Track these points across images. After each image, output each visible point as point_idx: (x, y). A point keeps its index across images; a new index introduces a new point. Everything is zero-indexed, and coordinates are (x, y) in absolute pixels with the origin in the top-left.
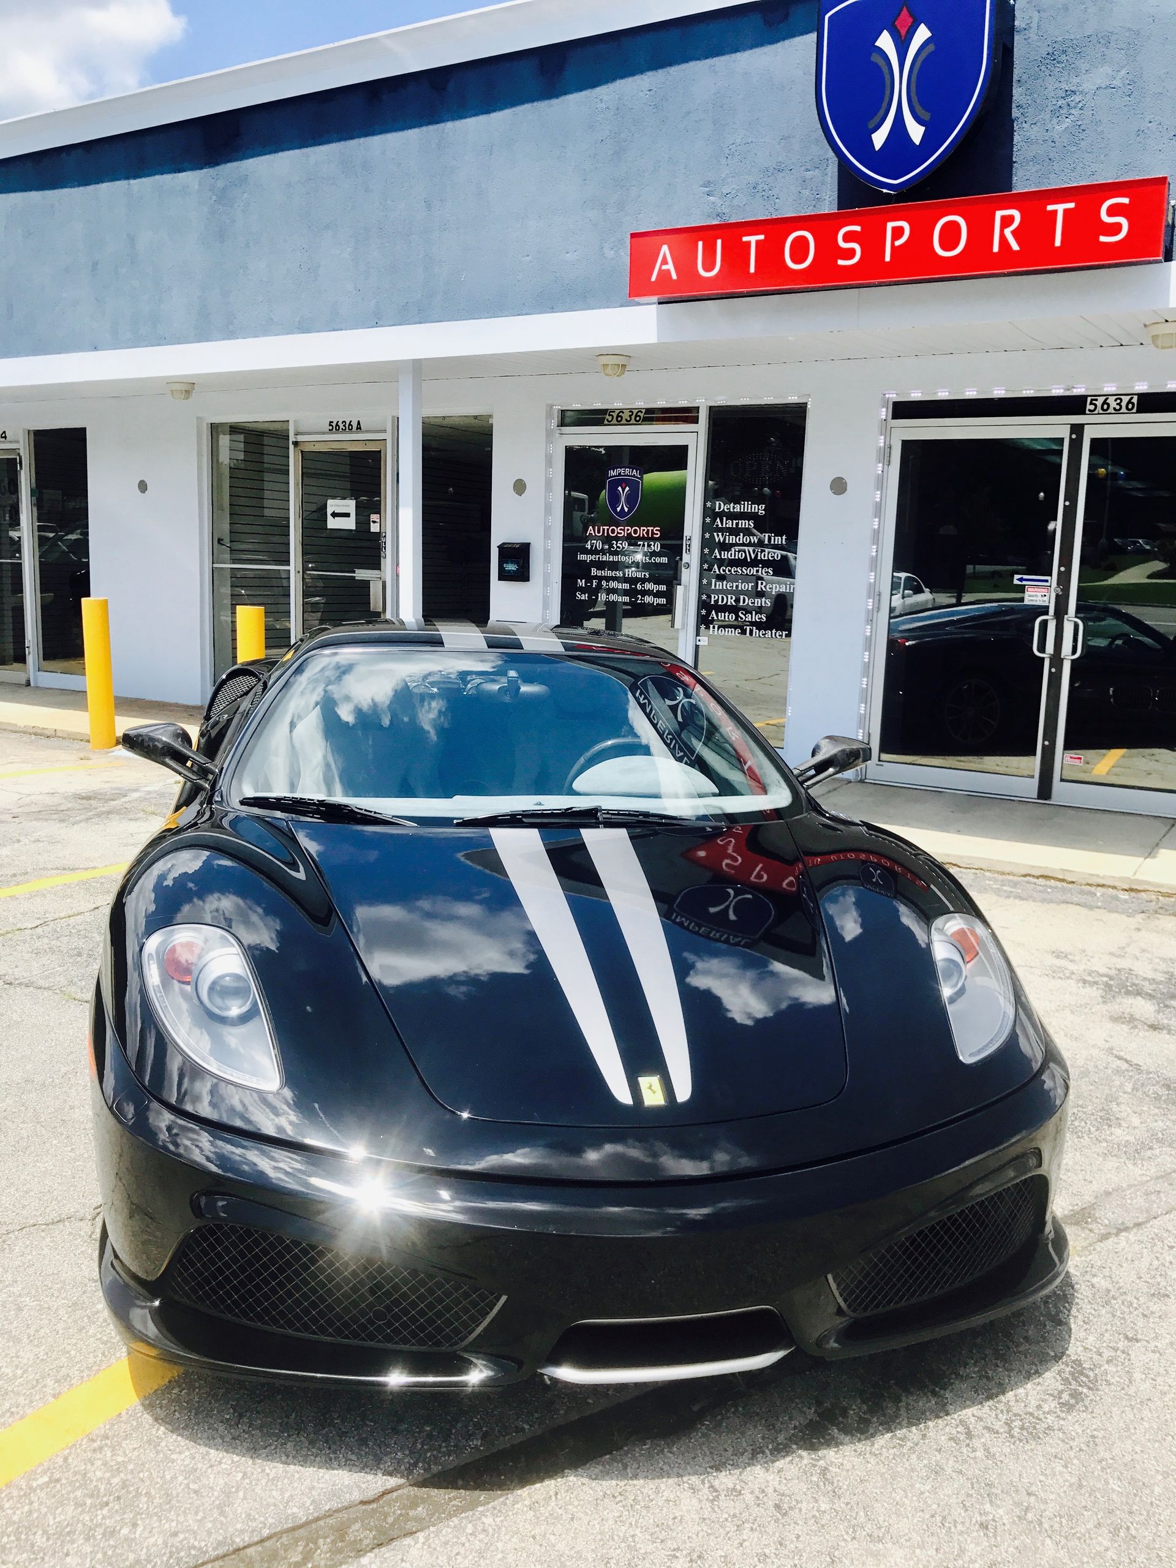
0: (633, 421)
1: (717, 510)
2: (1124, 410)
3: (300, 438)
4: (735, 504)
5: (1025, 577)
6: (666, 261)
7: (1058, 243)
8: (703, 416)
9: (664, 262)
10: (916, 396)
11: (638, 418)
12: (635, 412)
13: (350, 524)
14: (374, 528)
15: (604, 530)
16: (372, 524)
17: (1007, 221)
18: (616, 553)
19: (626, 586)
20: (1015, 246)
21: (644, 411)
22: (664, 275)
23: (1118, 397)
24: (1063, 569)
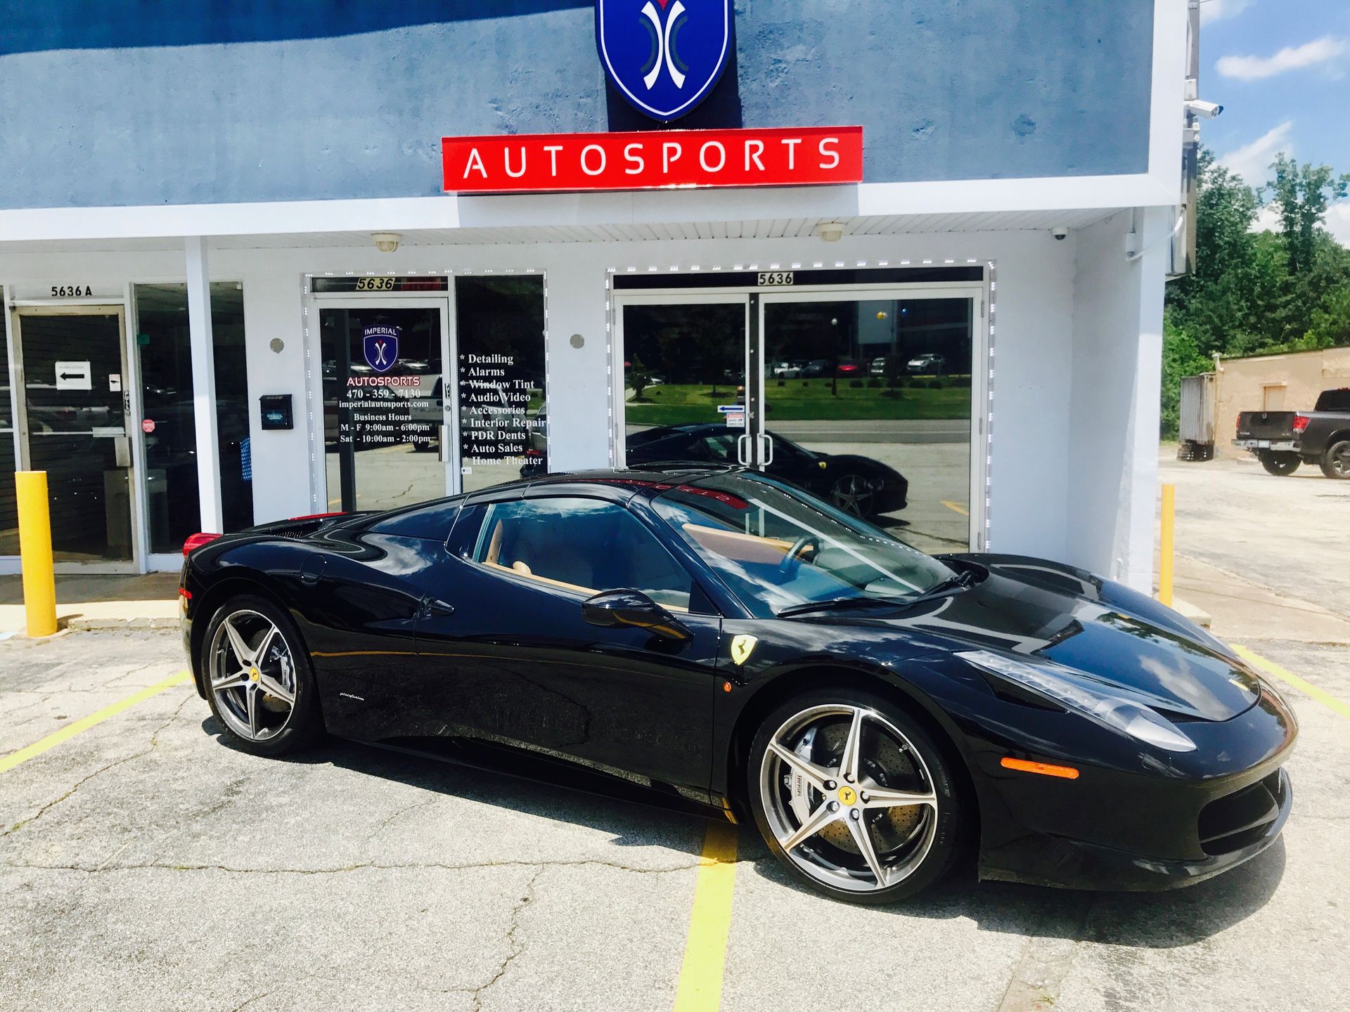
0: (384, 288)
1: (470, 361)
2: (784, 282)
3: (18, 303)
4: (486, 356)
5: (726, 407)
6: (476, 162)
7: (791, 166)
8: (451, 284)
9: (475, 162)
10: (632, 271)
11: (389, 286)
12: (385, 280)
13: (86, 384)
14: (114, 388)
15: (364, 380)
16: (111, 384)
17: (754, 149)
18: (377, 400)
19: (390, 428)
20: (761, 167)
21: (394, 279)
22: (476, 173)
23: (780, 273)
24: (753, 399)
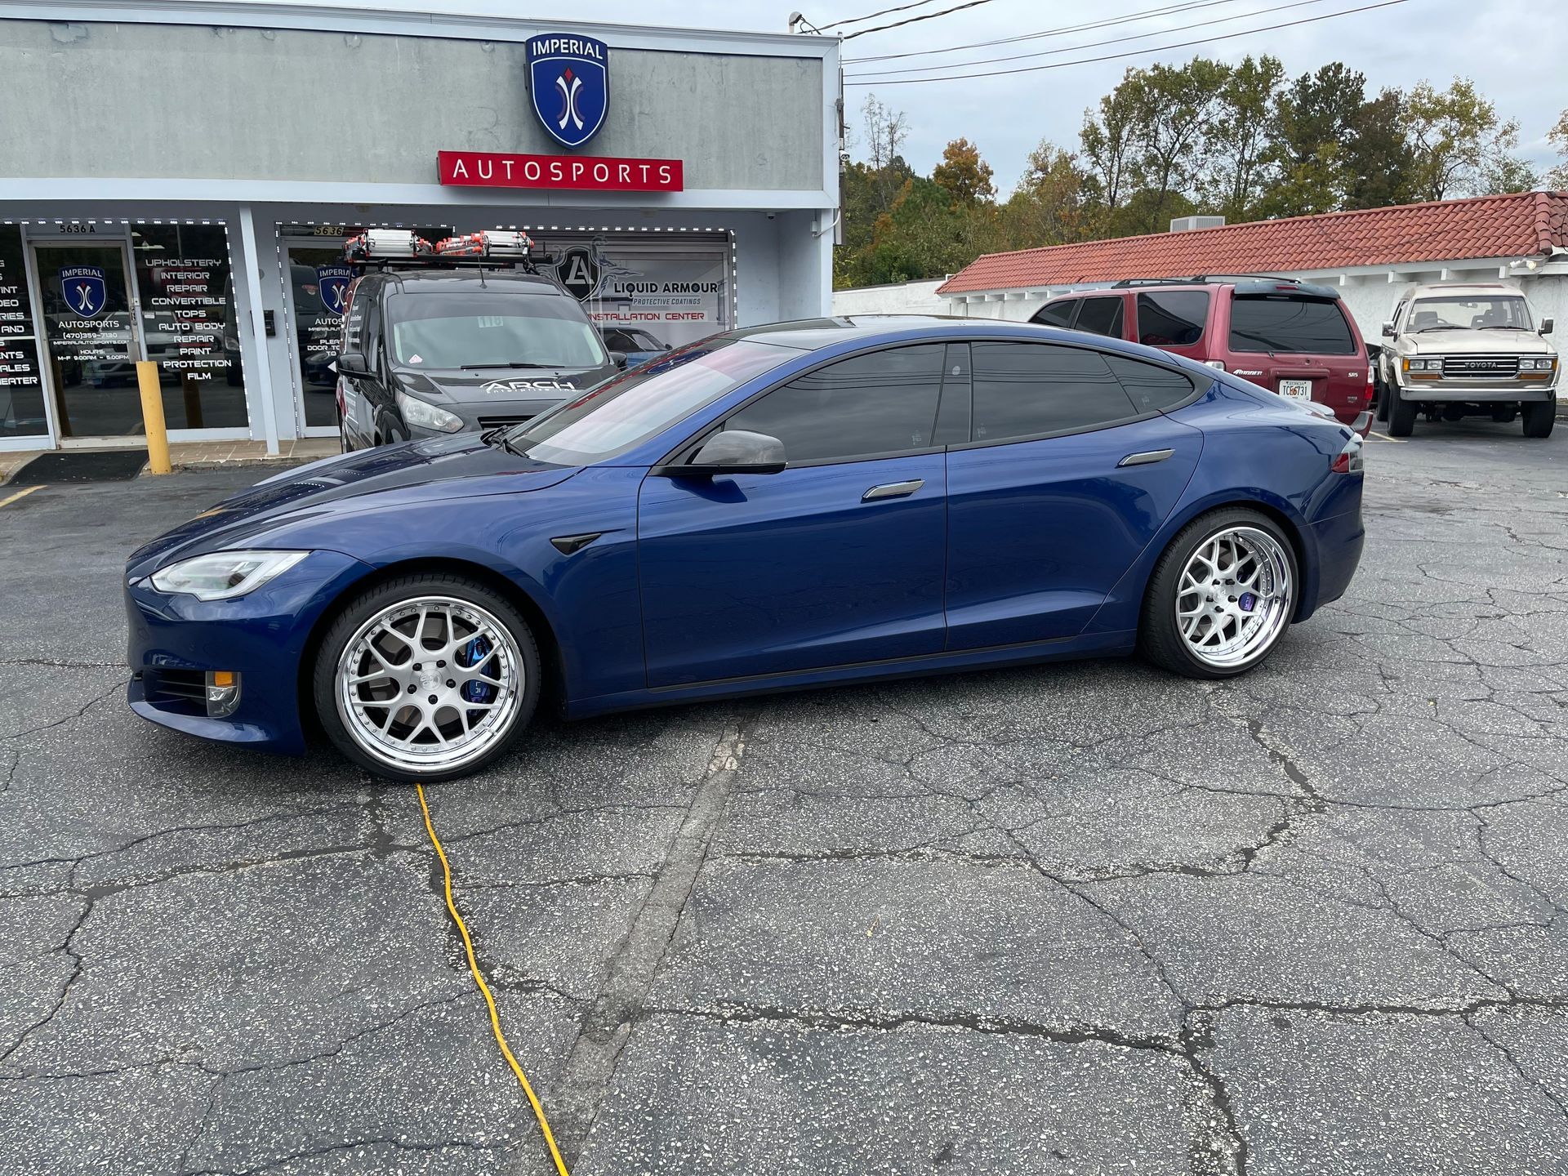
0: (336, 234)
3: (34, 238)
6: (460, 167)
7: (645, 181)
9: (460, 168)
11: (339, 232)
12: (336, 228)
17: (624, 170)
20: (628, 181)
21: (343, 228)
22: (460, 175)
